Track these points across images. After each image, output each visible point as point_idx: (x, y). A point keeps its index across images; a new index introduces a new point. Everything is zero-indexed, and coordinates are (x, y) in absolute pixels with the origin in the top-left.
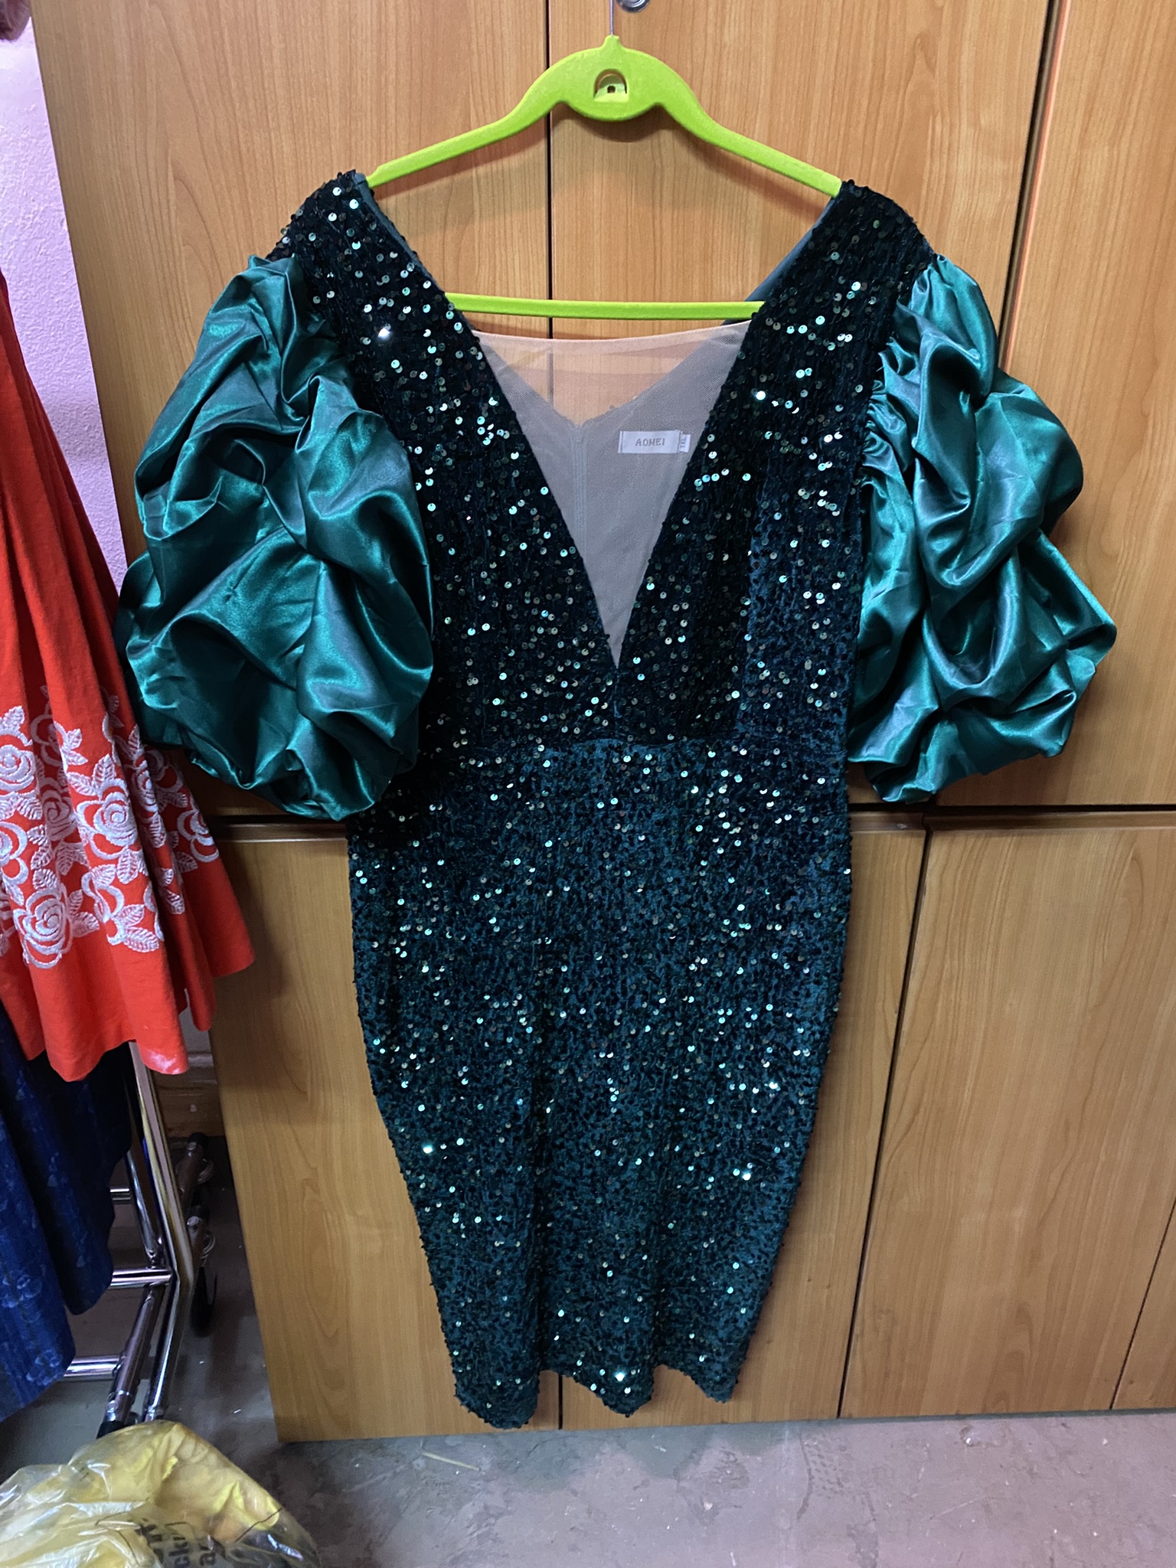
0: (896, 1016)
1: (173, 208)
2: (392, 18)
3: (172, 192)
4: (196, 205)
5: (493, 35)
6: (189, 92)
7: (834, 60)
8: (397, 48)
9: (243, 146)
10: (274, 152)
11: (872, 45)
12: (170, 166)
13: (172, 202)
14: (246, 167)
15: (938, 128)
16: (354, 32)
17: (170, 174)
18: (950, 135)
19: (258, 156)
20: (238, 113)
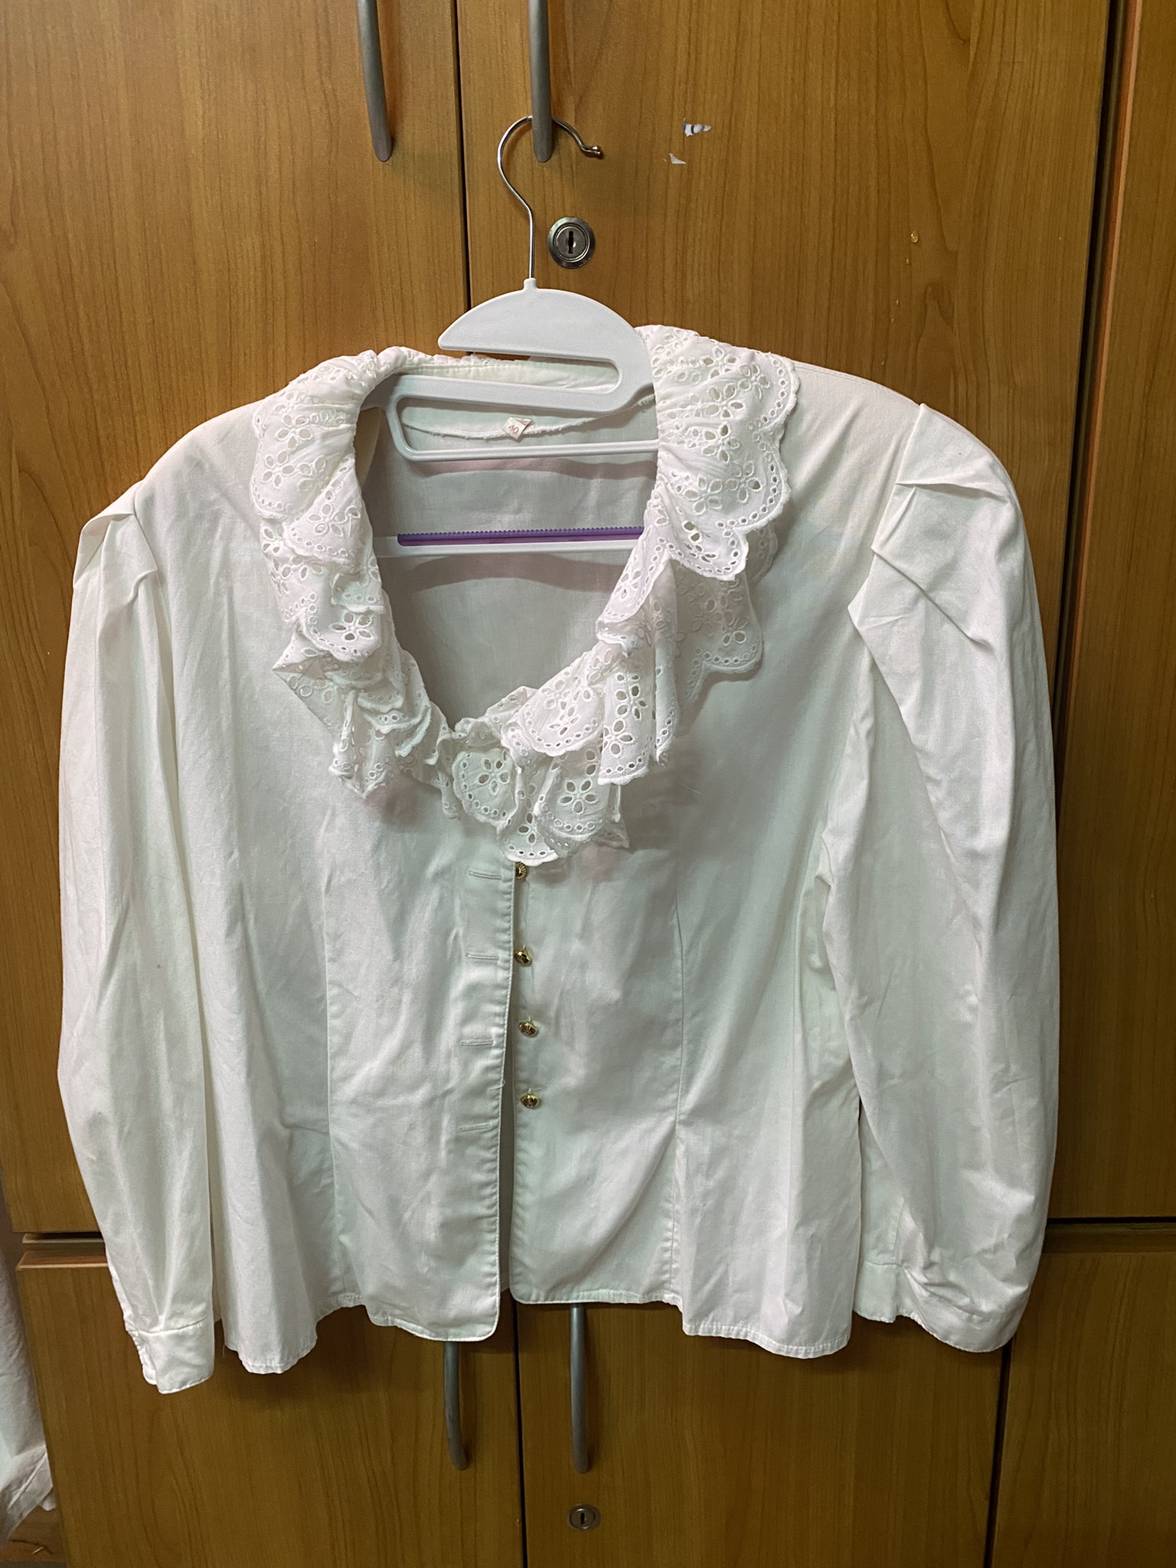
0: (987, 1503)
1: (17, 505)
2: (280, 285)
3: (16, 486)
4: (45, 499)
5: (402, 300)
6: (37, 374)
7: (825, 313)
8: (286, 317)
9: (102, 433)
10: (139, 438)
11: (871, 296)
12: (14, 455)
13: (16, 499)
14: (105, 456)
15: (962, 389)
16: (234, 302)
17: (15, 466)
18: (978, 395)
19: (120, 443)
20: (96, 397)
